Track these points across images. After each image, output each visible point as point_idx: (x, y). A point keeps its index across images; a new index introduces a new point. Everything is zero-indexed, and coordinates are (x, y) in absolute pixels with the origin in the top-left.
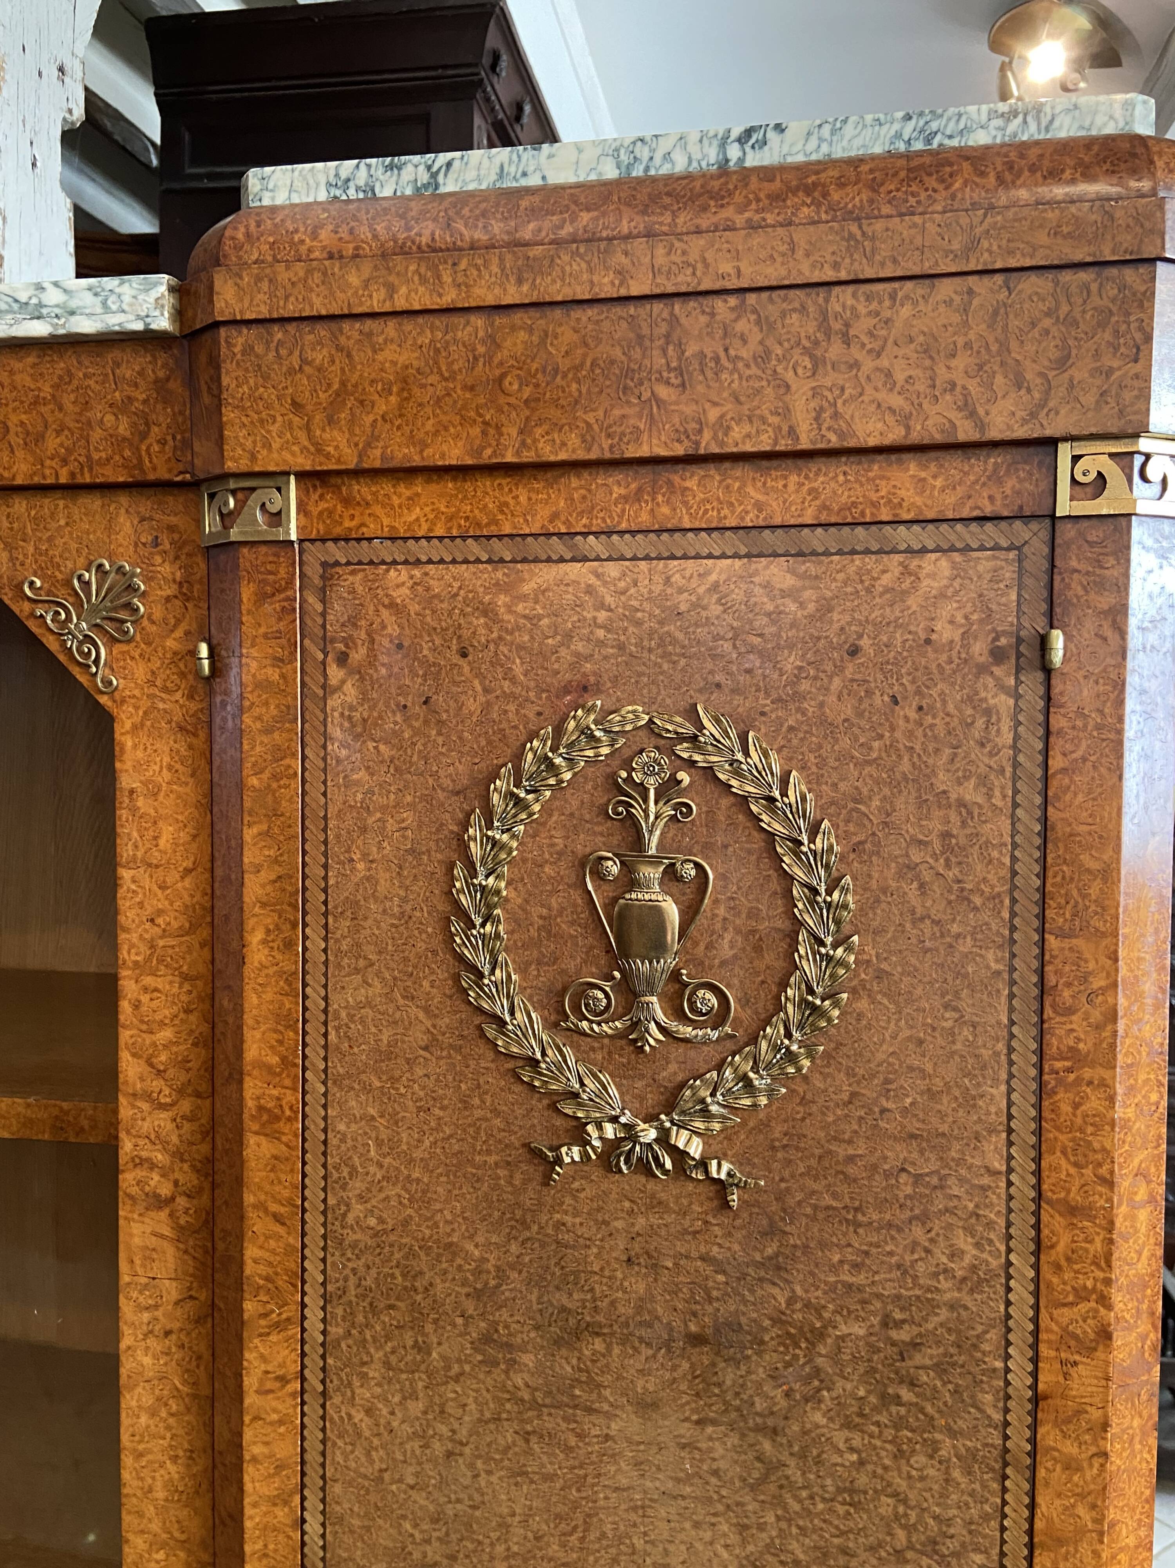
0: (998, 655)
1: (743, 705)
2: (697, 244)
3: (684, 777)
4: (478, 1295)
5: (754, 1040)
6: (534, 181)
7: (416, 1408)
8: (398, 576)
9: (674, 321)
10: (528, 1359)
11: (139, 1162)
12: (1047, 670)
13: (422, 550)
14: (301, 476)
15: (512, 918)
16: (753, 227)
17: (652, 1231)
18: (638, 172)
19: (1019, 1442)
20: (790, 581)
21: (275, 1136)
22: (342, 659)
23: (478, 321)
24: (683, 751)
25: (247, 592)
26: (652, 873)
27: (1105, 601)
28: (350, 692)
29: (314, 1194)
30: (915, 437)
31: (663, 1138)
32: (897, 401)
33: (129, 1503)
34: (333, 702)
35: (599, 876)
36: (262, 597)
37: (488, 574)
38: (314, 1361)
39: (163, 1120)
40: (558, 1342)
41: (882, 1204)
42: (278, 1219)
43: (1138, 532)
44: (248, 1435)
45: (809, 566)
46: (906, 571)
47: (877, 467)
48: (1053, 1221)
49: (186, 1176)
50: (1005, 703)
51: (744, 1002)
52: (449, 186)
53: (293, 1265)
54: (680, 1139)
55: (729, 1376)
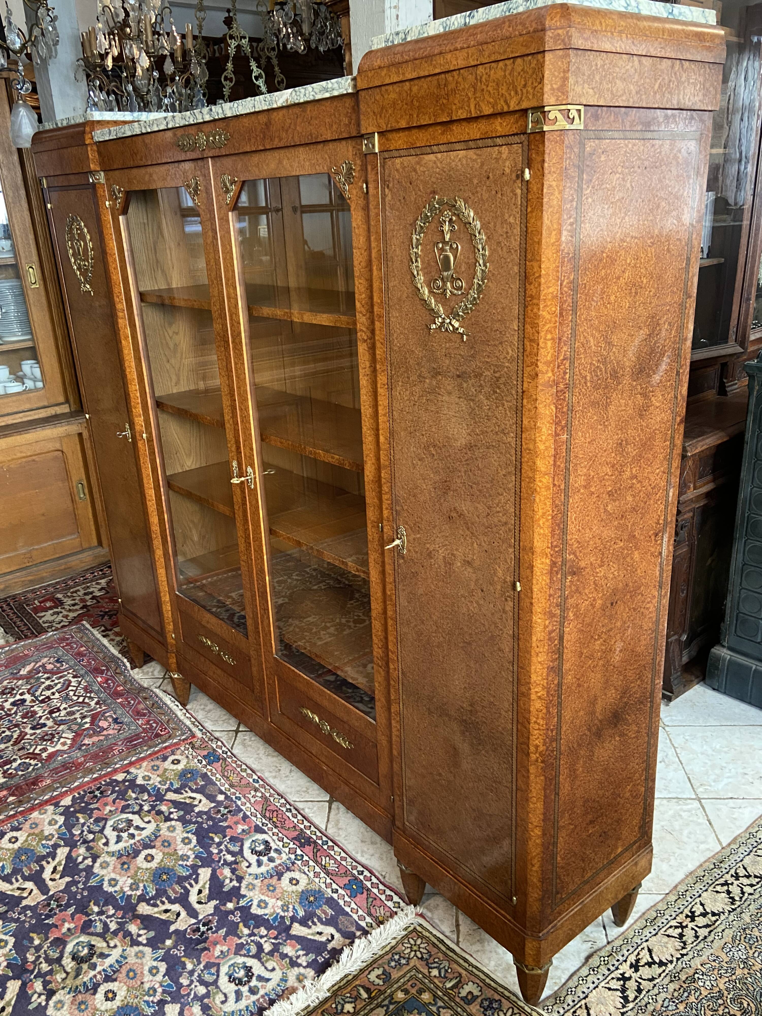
0: (518, 177)
1: (465, 195)
3: (453, 218)
4: (418, 364)
5: (468, 294)
7: (408, 393)
8: (398, 161)
9: (446, 80)
10: (427, 381)
11: (361, 330)
14: (378, 133)
15: (421, 261)
17: (450, 347)
19: (519, 404)
21: (379, 321)
22: (388, 187)
23: (409, 84)
24: (453, 210)
25: (370, 168)
26: (448, 247)
27: (540, 158)
28: (390, 196)
29: (388, 338)
30: (496, 111)
32: (492, 101)
33: (363, 418)
34: (387, 199)
35: (438, 248)
36: (372, 169)
38: (390, 380)
39: (364, 319)
40: (433, 376)
42: (380, 343)
43: (546, 136)
44: (379, 398)
45: (479, 152)
46: (499, 152)
49: (367, 334)
50: (519, 192)
51: (466, 283)
53: (385, 355)
54: (453, 321)
55: (464, 386)
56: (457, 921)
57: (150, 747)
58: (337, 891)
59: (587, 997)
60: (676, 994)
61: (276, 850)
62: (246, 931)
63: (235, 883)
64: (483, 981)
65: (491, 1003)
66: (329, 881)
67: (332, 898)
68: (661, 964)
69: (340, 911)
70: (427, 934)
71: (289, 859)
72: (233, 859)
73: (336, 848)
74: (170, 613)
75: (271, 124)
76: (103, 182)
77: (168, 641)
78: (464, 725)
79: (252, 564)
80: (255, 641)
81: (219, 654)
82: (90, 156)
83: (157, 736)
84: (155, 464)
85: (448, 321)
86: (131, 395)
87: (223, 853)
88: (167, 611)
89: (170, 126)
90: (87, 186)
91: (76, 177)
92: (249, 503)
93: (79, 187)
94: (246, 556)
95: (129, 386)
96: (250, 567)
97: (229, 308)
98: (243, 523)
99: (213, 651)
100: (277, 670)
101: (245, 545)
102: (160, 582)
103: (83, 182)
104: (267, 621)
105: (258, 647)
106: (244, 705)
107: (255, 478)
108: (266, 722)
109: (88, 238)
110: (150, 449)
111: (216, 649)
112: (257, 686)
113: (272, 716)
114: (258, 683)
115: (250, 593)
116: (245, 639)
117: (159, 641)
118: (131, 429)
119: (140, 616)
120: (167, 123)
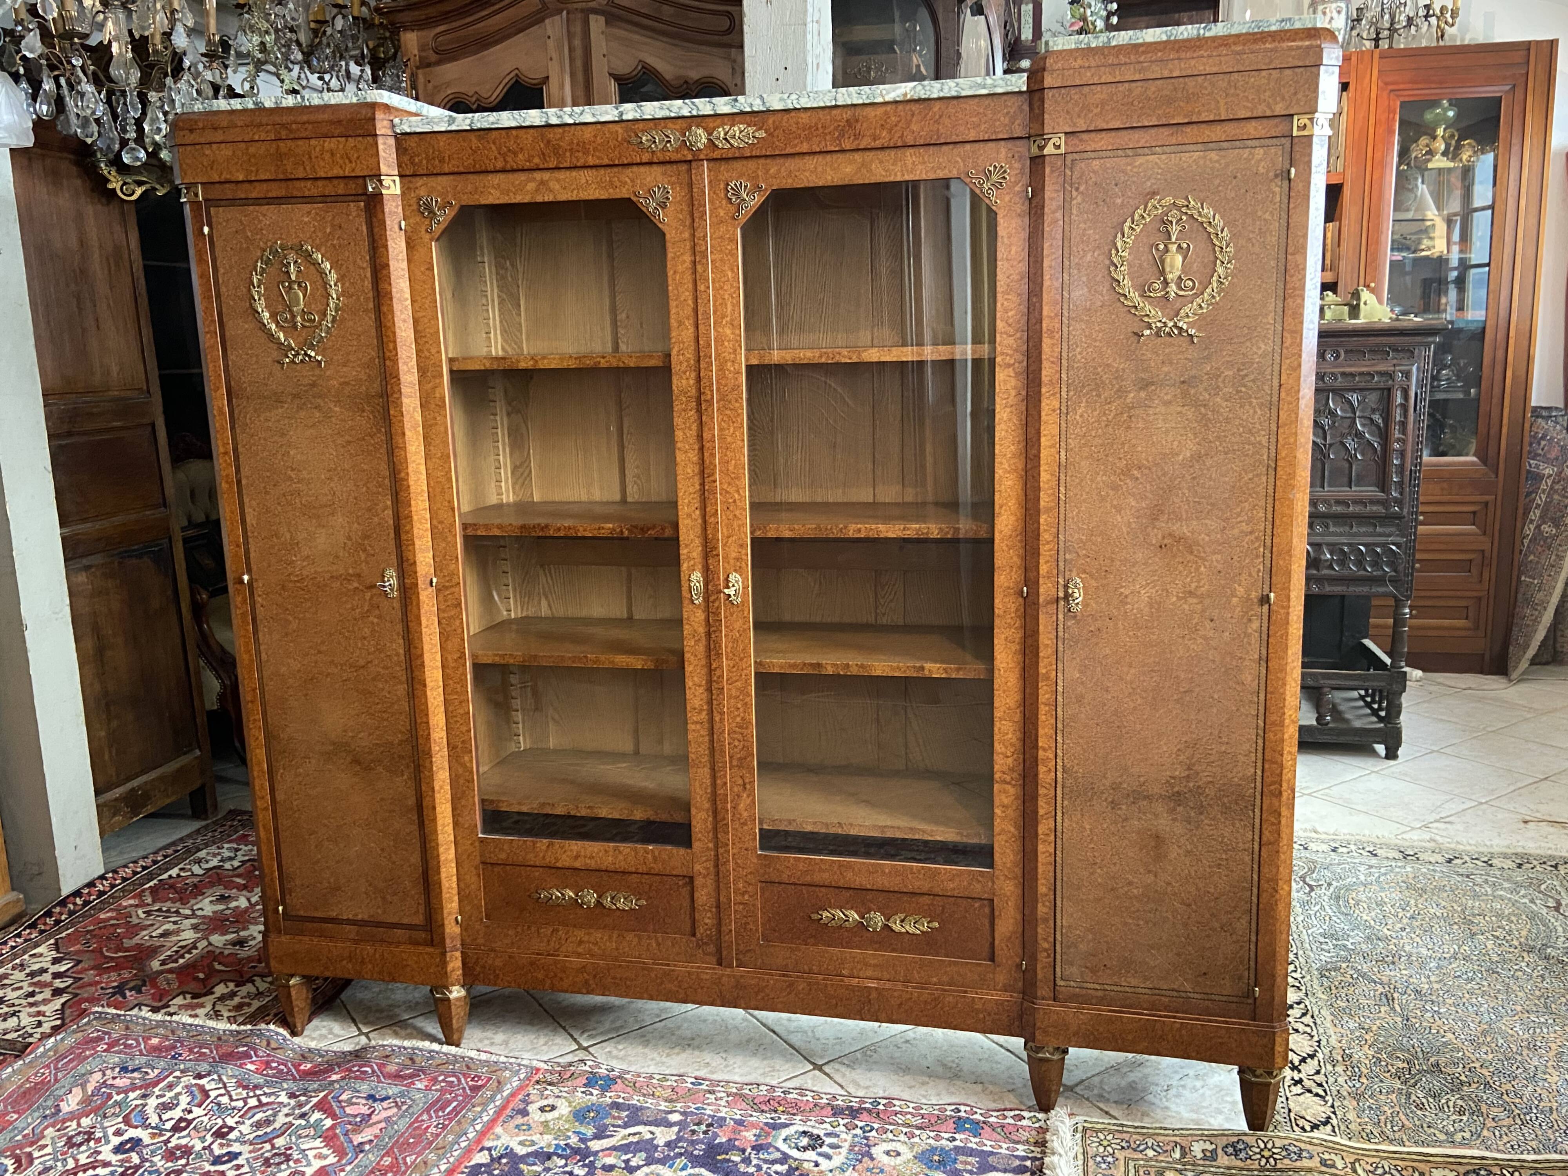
0: (1276, 176)
1: (1202, 195)
2: (1193, 62)
3: (1184, 218)
4: (1116, 378)
5: (1202, 294)
6: (1141, 41)
7: (1096, 413)
8: (1096, 163)
9: (1185, 84)
10: (1131, 395)
11: (1002, 354)
12: (1290, 180)
13: (1103, 154)
14: (1066, 133)
15: (1129, 264)
16: (1209, 56)
17: (1170, 353)
18: (1172, 38)
19: (1275, 398)
20: (1217, 158)
21: (1052, 338)
22: (1077, 189)
23: (1126, 85)
24: (1184, 210)
25: (1048, 170)
26: (1173, 248)
27: (1306, 159)
28: (1079, 199)
29: (1064, 354)
30: (1255, 115)
31: (1175, 326)
32: (1250, 105)
34: (1074, 202)
35: (1157, 250)
36: (1052, 172)
37: (1124, 160)
38: (1064, 404)
39: (1011, 341)
40: (1141, 388)
41: (1238, 337)
42: (1052, 362)
43: (1315, 139)
44: (1042, 428)
45: (1222, 153)
46: (1251, 153)
47: (1243, 123)
48: (1287, 335)
49: (1019, 357)
50: (1277, 189)
51: (1200, 283)
52: (1114, 43)
53: (1058, 376)
54: (1180, 324)
55: (1192, 391)
56: (1101, 1110)
57: (485, 1105)
58: (954, 1139)
59: (1290, 1111)
60: (1349, 1073)
61: (828, 1135)
64: (1202, 1135)
65: (1234, 1147)
66: (932, 1134)
67: (956, 1147)
68: (1312, 1056)
69: (982, 1155)
70: (1102, 1126)
71: (855, 1136)
72: (786, 1167)
74: (455, 878)
75: (857, 121)
76: (398, 192)
77: (443, 933)
78: (1176, 798)
79: (722, 720)
80: (711, 845)
81: (599, 903)
82: (381, 153)
83: (475, 1089)
84: (458, 622)
85: (1171, 324)
86: (415, 518)
87: (765, 1167)
88: (449, 878)
89: (625, 117)
90: (351, 198)
91: (320, 183)
92: (726, 627)
93: (324, 199)
94: (704, 713)
95: (413, 503)
96: (716, 727)
97: (718, 355)
98: (703, 662)
99: (581, 906)
100: (765, 873)
101: (705, 696)
102: (439, 828)
103: (340, 192)
104: (749, 801)
105: (721, 851)
106: (668, 965)
107: (745, 588)
108: (728, 971)
109: (333, 277)
110: (445, 601)
111: (591, 898)
112: (706, 919)
113: (741, 957)
114: (709, 915)
115: (707, 770)
116: (682, 851)
117: (415, 943)
118: (402, 575)
119: (351, 917)
120: (621, 114)
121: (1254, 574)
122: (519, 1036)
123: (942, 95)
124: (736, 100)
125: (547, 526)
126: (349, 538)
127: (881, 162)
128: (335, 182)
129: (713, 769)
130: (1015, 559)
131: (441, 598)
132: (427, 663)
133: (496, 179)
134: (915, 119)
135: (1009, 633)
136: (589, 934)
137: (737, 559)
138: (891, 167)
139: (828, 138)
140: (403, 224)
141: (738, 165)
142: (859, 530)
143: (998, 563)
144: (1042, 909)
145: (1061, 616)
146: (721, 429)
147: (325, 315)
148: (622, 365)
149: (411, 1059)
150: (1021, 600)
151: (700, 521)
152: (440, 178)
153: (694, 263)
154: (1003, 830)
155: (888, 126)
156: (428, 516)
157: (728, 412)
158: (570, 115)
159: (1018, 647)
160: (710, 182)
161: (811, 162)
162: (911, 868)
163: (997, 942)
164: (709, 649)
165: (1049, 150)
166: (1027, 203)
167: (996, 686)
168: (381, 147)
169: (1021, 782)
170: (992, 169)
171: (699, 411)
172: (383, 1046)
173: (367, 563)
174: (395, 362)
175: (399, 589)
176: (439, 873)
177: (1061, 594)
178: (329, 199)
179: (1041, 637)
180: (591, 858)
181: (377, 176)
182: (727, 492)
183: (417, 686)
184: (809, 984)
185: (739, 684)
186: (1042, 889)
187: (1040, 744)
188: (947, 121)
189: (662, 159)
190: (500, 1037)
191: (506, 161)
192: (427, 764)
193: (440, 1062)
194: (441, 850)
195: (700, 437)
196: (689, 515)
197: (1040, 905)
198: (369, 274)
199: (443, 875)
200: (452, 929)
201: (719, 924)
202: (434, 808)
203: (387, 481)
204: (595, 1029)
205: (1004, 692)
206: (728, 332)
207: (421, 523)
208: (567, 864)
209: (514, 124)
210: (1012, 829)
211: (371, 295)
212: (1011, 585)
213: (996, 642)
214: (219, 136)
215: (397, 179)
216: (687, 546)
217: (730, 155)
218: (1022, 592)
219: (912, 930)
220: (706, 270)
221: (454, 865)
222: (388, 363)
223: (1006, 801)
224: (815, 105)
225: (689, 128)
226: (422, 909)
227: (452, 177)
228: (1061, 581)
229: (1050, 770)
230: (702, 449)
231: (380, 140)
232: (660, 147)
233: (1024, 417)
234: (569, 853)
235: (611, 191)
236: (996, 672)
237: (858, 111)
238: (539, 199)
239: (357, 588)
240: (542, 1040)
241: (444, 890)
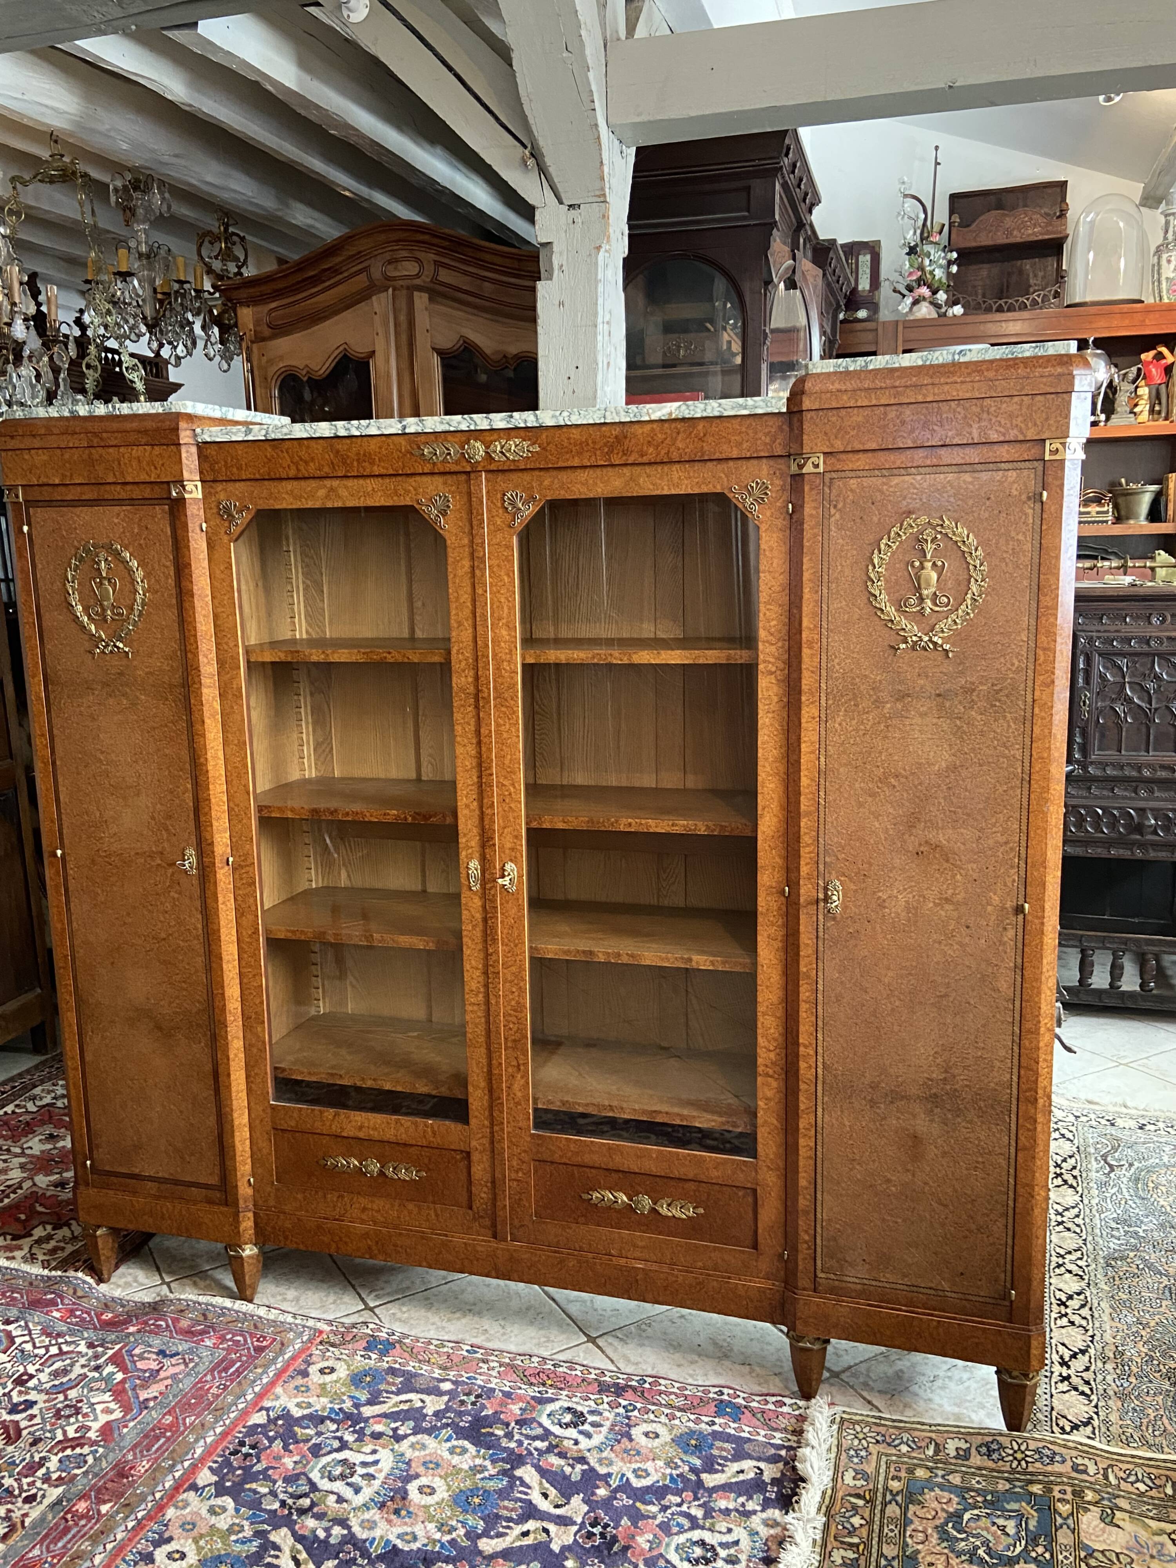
0: (1029, 498)
1: (956, 515)
2: (946, 388)
3: (939, 536)
4: (873, 689)
5: (957, 610)
6: (897, 365)
7: (854, 722)
8: (853, 481)
9: (939, 408)
10: (888, 706)
11: (765, 661)
12: (1042, 502)
13: (861, 474)
14: (824, 453)
15: (886, 581)
16: (962, 382)
17: (926, 667)
18: (928, 363)
19: (1029, 715)
20: (970, 479)
21: (811, 648)
22: (835, 507)
23: (882, 408)
24: (938, 528)
25: (807, 488)
26: (929, 565)
27: (1058, 483)
28: (838, 516)
29: (824, 665)
30: (1007, 439)
31: (930, 640)
32: (1002, 430)
33: (760, 763)
34: (832, 519)
35: (913, 566)
36: (811, 489)
37: (881, 480)
38: (823, 712)
39: (773, 649)
40: (897, 700)
41: (992, 653)
42: (812, 672)
43: (1067, 463)
44: (803, 735)
45: (976, 475)
46: (1004, 476)
47: (996, 447)
48: (1040, 652)
49: (781, 665)
50: (1030, 511)
51: (954, 600)
52: (871, 367)
53: (817, 685)
54: (935, 639)
55: (948, 704)
56: (864, 1399)
58: (714, 1423)
59: (1052, 1409)
60: (1118, 1371)
61: (592, 1412)
62: (654, 1509)
63: (579, 1467)
64: (959, 1433)
65: (988, 1448)
66: (692, 1417)
67: (714, 1432)
68: (1083, 1352)
69: (739, 1441)
70: (860, 1418)
71: (618, 1414)
72: (546, 1444)
73: (662, 1381)
74: (248, 1142)
75: (626, 437)
76: (200, 496)
77: (237, 1194)
78: (933, 1100)
79: (497, 1003)
80: (486, 1123)
81: (381, 1173)
82: (184, 460)
83: (260, 1350)
84: (252, 900)
85: (926, 639)
86: (213, 801)
87: (526, 1442)
88: (243, 1142)
89: (407, 431)
90: (156, 502)
91: (129, 487)
92: (502, 914)
93: (132, 502)
94: (481, 995)
95: (211, 787)
96: (492, 1009)
97: (495, 655)
98: (480, 946)
99: (365, 1174)
100: (538, 1152)
101: (481, 979)
102: (234, 1094)
103: (146, 496)
104: (522, 1082)
105: (496, 1128)
106: (446, 1235)
107: (520, 876)
108: (502, 1245)
109: (139, 575)
110: (241, 879)
111: (374, 1167)
112: (482, 1194)
113: (515, 1231)
114: (485, 1189)
115: (483, 1050)
116: (460, 1126)
117: (210, 1202)
118: (200, 855)
119: (152, 1174)
120: (404, 427)
121: (1009, 884)
122: (310, 1293)
123: (705, 414)
124: (511, 417)
125: (336, 811)
126: (153, 818)
127: (649, 476)
128: (142, 486)
129: (489, 1049)
130: (777, 859)
131: (237, 876)
132: (223, 938)
133: (289, 485)
134: (680, 438)
135: (772, 930)
136: (372, 1202)
137: (512, 849)
138: (659, 482)
139: (598, 452)
140: (204, 526)
141: (514, 476)
142: (630, 824)
143: (761, 862)
144: (803, 1202)
145: (821, 917)
146: (498, 725)
147: (132, 609)
148: (406, 660)
149: (204, 1315)
150: (783, 899)
151: (477, 812)
152: (238, 484)
153: (473, 567)
154: (766, 1121)
155: (655, 443)
156: (225, 799)
157: (503, 709)
158: (358, 428)
159: (780, 945)
160: (488, 492)
161: (583, 475)
162: (678, 1154)
163: (760, 1231)
164: (485, 934)
165: (808, 468)
166: (788, 517)
167: (759, 982)
168: (184, 455)
169: (784, 1076)
170: (754, 485)
171: (477, 707)
172: (179, 1300)
173: (168, 840)
174: (196, 655)
175: (197, 868)
176: (233, 1137)
177: (821, 896)
178: (137, 502)
179: (802, 936)
180: (375, 1129)
181: (180, 482)
182: (503, 785)
183: (213, 959)
184: (579, 1262)
185: (513, 969)
186: (803, 1183)
187: (801, 1041)
188: (710, 439)
189: (442, 470)
190: (291, 1293)
191: (298, 470)
192: (223, 1033)
193: (230, 1319)
194: (235, 1115)
195: (478, 732)
196: (467, 806)
197: (800, 1197)
198: (172, 573)
199: (237, 1139)
200: (245, 1190)
201: (494, 1199)
202: (229, 1075)
203: (188, 766)
204: (382, 1289)
205: (767, 987)
206: (504, 632)
207: (219, 806)
208: (351, 1134)
209: (305, 435)
210: (775, 1122)
211: (174, 592)
212: (774, 884)
213: (759, 938)
214: (37, 443)
215: (199, 484)
216: (465, 835)
217: (506, 468)
218: (784, 891)
219: (678, 1214)
220: (484, 575)
221: (247, 1129)
222: (189, 655)
223: (769, 1094)
224: (585, 422)
225: (468, 443)
226: (217, 1170)
227: (248, 483)
228: (821, 883)
229: (810, 1067)
230: (479, 743)
231: (183, 449)
232: (441, 459)
233: (785, 724)
234: (354, 1124)
235: (395, 498)
236: (759, 968)
237: (626, 428)
238: (329, 505)
239: (159, 865)
240: (332, 1298)
241: (238, 1153)
